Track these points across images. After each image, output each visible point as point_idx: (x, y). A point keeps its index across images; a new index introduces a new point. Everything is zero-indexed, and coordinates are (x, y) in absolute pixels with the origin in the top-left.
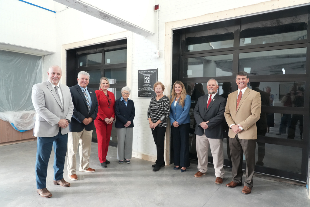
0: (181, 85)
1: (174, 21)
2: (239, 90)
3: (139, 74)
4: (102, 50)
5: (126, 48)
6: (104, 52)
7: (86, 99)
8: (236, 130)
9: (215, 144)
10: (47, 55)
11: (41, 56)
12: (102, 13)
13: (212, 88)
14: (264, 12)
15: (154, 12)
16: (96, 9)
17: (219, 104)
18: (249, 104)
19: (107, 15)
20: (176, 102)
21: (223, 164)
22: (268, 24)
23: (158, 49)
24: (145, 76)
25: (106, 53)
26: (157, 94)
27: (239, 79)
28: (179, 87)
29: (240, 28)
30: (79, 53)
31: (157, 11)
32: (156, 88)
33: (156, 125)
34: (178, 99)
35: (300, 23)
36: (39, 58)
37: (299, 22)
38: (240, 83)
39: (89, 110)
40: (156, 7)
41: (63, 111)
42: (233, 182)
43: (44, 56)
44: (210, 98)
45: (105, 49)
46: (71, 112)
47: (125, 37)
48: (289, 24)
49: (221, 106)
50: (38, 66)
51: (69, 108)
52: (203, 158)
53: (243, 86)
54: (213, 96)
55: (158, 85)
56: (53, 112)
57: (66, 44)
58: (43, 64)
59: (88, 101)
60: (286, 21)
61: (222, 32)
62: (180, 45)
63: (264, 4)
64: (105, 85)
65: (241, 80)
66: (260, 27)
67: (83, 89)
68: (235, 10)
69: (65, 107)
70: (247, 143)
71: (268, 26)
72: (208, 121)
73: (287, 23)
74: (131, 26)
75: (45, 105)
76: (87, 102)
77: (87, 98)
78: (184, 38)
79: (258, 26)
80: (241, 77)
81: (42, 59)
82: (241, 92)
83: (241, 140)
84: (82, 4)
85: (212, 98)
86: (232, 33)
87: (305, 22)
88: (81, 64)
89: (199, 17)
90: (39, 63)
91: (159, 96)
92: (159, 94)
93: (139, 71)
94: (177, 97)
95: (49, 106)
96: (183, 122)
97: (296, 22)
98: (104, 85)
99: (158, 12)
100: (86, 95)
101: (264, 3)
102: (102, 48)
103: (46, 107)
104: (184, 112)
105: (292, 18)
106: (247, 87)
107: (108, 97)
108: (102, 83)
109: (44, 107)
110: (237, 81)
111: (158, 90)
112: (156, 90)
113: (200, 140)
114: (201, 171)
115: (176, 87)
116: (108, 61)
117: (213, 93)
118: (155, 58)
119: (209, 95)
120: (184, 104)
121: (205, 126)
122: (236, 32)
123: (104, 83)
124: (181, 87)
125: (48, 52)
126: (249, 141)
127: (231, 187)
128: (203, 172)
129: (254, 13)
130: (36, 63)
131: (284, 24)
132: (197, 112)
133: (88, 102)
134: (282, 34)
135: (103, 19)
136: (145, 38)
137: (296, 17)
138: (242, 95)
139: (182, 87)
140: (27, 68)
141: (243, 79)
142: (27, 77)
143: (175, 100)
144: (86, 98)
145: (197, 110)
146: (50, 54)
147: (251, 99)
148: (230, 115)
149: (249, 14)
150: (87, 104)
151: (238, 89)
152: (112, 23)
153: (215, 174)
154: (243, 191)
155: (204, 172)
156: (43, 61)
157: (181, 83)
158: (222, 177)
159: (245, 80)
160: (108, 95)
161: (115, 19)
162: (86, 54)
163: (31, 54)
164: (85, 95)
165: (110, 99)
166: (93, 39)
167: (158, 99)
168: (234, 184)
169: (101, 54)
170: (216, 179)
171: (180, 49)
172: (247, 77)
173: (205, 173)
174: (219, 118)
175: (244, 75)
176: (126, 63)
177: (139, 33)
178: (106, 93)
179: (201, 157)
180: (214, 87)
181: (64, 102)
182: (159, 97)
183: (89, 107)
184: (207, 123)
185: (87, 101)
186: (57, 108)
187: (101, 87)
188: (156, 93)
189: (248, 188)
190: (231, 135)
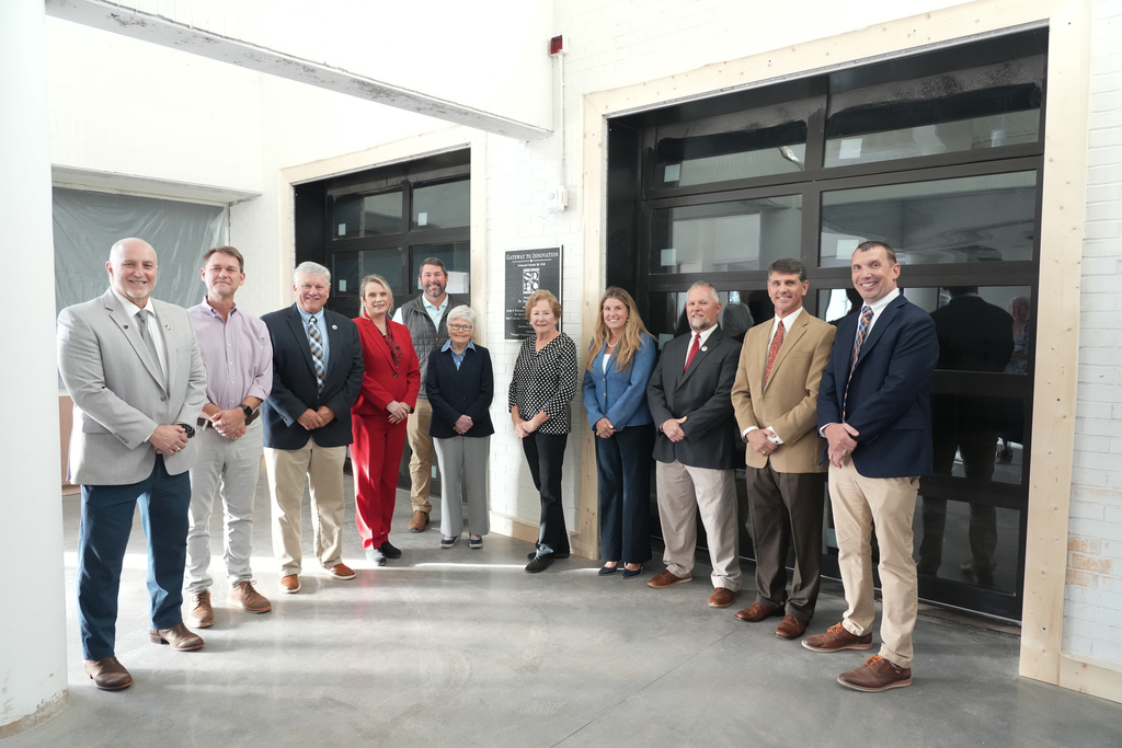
0: (624, 300)
1: (608, 90)
2: (777, 318)
3: (508, 263)
4: (403, 182)
5: (467, 177)
6: (408, 190)
7: (313, 349)
8: (760, 446)
9: (707, 484)
10: (239, 201)
11: (221, 205)
12: (363, 83)
13: (700, 313)
14: (884, 55)
15: (549, 60)
16: (344, 73)
17: (720, 360)
18: (803, 361)
19: (382, 88)
20: (607, 357)
21: (732, 551)
22: (915, 90)
23: (564, 184)
24: (525, 270)
25: (417, 192)
26: (538, 330)
27: (778, 283)
28: (618, 308)
29: (825, 107)
30: (335, 193)
31: (559, 55)
32: (534, 310)
33: (531, 425)
34: (612, 346)
35: (1018, 85)
36: (215, 211)
37: (1016, 83)
38: (779, 295)
39: (320, 382)
40: (556, 45)
41: (166, 396)
42: (756, 604)
43: (230, 204)
44: (697, 343)
45: (413, 178)
46: (197, 396)
47: (466, 142)
48: (984, 90)
49: (724, 368)
50: (212, 237)
51: (189, 385)
52: (678, 528)
53: (788, 304)
54: (705, 335)
55: (539, 303)
56: (130, 399)
57: (292, 168)
58: (227, 232)
59: (319, 354)
60: (973, 80)
61: (769, 119)
62: (639, 166)
63: (885, 29)
64: (378, 298)
65: (783, 288)
66: (889, 100)
67: (309, 317)
68: (794, 50)
69: (172, 383)
70: (794, 484)
71: (916, 97)
72: (685, 418)
73: (977, 86)
74: (466, 113)
75: (103, 379)
76: (315, 358)
77: (318, 345)
78: (650, 142)
79: (884, 100)
80: (783, 278)
81: (222, 216)
82: (781, 324)
83: (779, 473)
84: (297, 64)
85: (701, 344)
86: (802, 123)
87: (1034, 84)
88: (342, 230)
89: (686, 74)
90: (215, 229)
91: (542, 335)
92: (545, 329)
93: (507, 253)
94: (610, 339)
95: (118, 379)
96: (629, 421)
97: (1006, 84)
98: (373, 299)
99: (561, 61)
100: (316, 336)
101: (883, 27)
102: (403, 178)
103: (107, 384)
104: (630, 388)
105: (993, 69)
106: (802, 308)
107: (390, 341)
108: (367, 294)
109: (100, 386)
110: (772, 291)
111: (540, 317)
112: (533, 318)
113: (666, 475)
114: (672, 569)
115: (609, 309)
116: (422, 219)
117: (704, 327)
118: (553, 211)
119: (694, 334)
120: (631, 364)
121: (673, 433)
122: (814, 118)
123: (373, 295)
124: (625, 308)
125: (240, 194)
126: (801, 476)
127: (748, 619)
128: (677, 572)
129: (854, 61)
130: (204, 229)
131: (965, 90)
132: (658, 390)
133: (319, 358)
134: (969, 120)
135: (374, 98)
136: (523, 145)
137: (1007, 65)
138: (785, 336)
139: (628, 308)
140: (177, 247)
141: (788, 283)
142: (179, 275)
143: (606, 349)
144: (313, 345)
145: (658, 383)
146: (246, 199)
147: (809, 349)
148: (750, 396)
149: (839, 65)
150: (314, 363)
151: (774, 316)
152: (406, 107)
153: (713, 578)
154: (780, 629)
155: (681, 573)
156: (226, 220)
157: (625, 293)
158: (732, 588)
159: (793, 288)
160: (390, 335)
161: (409, 96)
162: (358, 197)
163: (189, 201)
164: (312, 336)
165: (398, 348)
166: (369, 149)
167: (539, 346)
168: (759, 612)
169: (400, 195)
170: (713, 593)
171: (639, 177)
172: (803, 279)
173: (686, 578)
174: (718, 406)
175: (792, 272)
176: (469, 228)
177: (502, 132)
178: (382, 327)
179: (674, 526)
180: (704, 307)
181: (171, 364)
182: (543, 341)
183: (320, 372)
184: (680, 424)
185: (314, 354)
186: (144, 386)
187: (367, 307)
188: (534, 327)
189: (794, 622)
190: (754, 460)
